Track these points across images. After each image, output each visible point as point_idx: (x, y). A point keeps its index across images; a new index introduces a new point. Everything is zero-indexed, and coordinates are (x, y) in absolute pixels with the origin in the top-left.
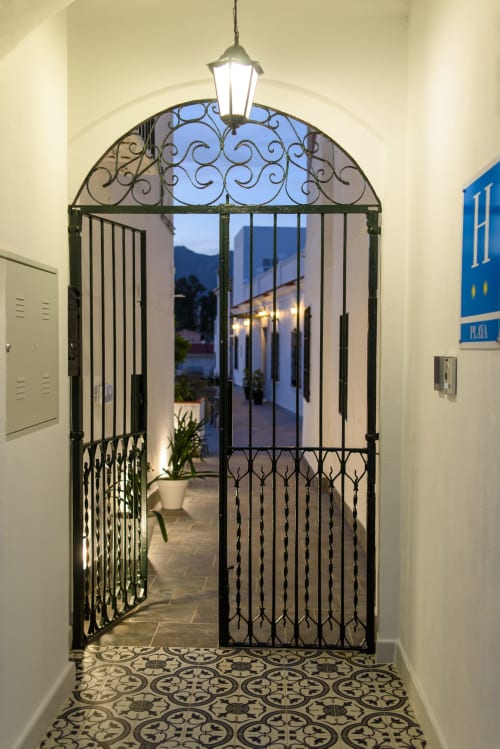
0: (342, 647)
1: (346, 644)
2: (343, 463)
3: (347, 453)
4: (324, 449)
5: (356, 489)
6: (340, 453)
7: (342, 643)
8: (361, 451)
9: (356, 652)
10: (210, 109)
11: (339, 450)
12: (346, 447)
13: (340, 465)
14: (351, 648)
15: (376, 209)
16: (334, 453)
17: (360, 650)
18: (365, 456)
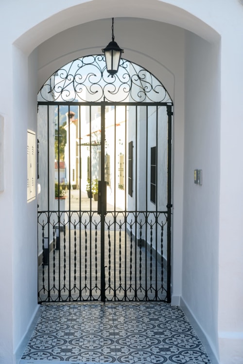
0: (156, 301)
1: (158, 299)
2: (157, 218)
3: (158, 213)
4: (148, 212)
5: (162, 230)
6: (155, 213)
7: (156, 299)
8: (164, 212)
9: (162, 303)
10: (97, 59)
11: (155, 212)
12: (158, 211)
13: (155, 219)
14: (161, 301)
15: (171, 104)
16: (153, 213)
17: (164, 301)
18: (166, 214)
